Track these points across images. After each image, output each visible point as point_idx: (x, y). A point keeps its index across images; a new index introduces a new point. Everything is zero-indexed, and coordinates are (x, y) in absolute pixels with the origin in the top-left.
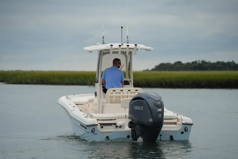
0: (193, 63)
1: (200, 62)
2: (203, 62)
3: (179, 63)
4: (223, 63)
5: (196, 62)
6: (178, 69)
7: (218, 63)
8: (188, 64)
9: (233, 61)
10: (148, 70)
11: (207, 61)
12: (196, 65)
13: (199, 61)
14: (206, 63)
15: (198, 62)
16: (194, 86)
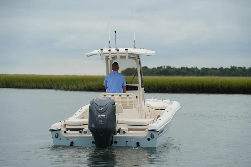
0: (158, 68)
1: (166, 68)
2: (169, 68)
3: (145, 68)
4: (187, 69)
5: (161, 67)
7: (183, 68)
8: (154, 68)
9: (196, 67)
11: (172, 67)
12: (162, 70)
13: (164, 66)
14: (172, 68)
15: (163, 68)
16: (160, 90)
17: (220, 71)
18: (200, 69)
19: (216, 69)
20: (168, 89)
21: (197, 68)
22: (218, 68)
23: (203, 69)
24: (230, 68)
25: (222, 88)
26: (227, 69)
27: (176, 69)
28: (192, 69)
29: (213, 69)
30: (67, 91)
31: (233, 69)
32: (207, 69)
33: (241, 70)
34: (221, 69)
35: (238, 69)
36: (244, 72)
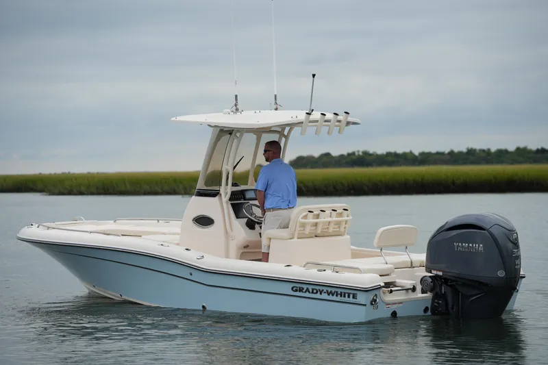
0: (349, 154)
1: (361, 154)
2: (365, 153)
3: (328, 155)
4: (396, 155)
5: (353, 154)
6: (325, 165)
7: (389, 154)
8: (342, 156)
9: (411, 152)
11: (371, 152)
12: (353, 157)
13: (358, 151)
14: (371, 155)
15: (357, 154)
17: (449, 157)
18: (416, 153)
20: (366, 188)
21: (413, 153)
22: (446, 152)
23: (422, 154)
24: (465, 151)
26: (460, 153)
27: (377, 155)
28: (404, 154)
31: (471, 152)
34: (452, 153)
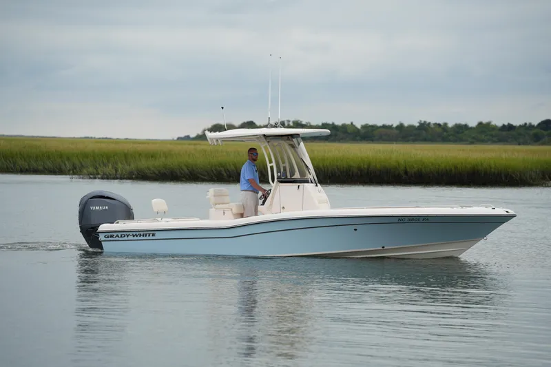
2: (298, 124)
4: (334, 127)
9: (352, 123)
10: (187, 138)
13: (289, 121)
17: (397, 132)
18: (359, 127)
19: (390, 127)
21: (354, 126)
22: (395, 126)
23: (365, 127)
24: (417, 125)
25: (406, 172)
26: (411, 127)
28: (344, 127)
29: (384, 126)
30: (95, 178)
31: (424, 126)
32: (374, 127)
33: (439, 130)
34: (401, 127)
35: (432, 126)
36: (445, 133)
